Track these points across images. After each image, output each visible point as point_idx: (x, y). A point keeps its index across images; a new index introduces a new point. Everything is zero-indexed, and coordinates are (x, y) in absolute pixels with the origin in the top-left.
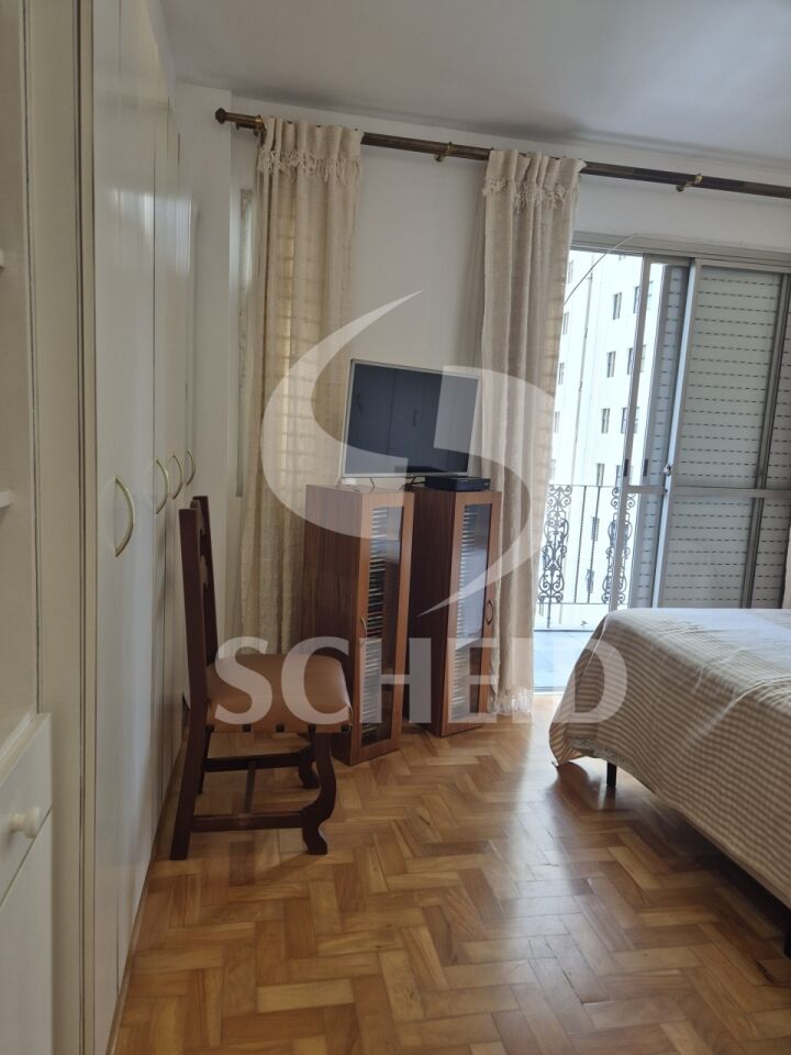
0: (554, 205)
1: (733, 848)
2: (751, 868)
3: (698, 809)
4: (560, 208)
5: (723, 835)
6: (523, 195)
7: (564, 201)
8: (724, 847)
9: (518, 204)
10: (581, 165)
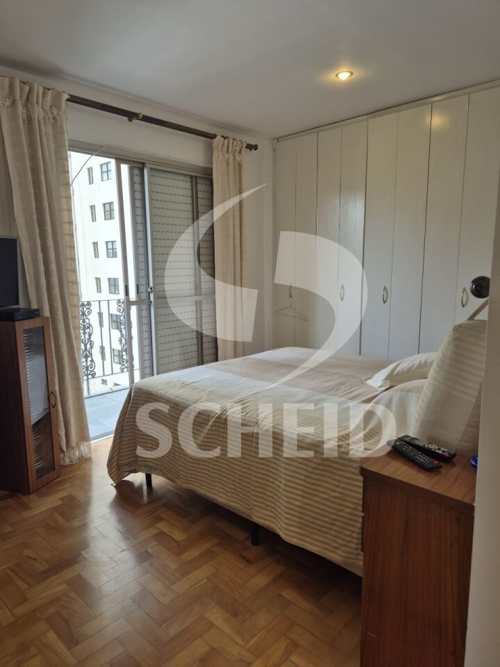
0: (51, 120)
1: (221, 500)
2: (231, 507)
3: (201, 485)
4: (56, 124)
5: (215, 494)
6: (28, 110)
7: (58, 119)
8: (216, 500)
9: (25, 117)
10: (66, 96)
